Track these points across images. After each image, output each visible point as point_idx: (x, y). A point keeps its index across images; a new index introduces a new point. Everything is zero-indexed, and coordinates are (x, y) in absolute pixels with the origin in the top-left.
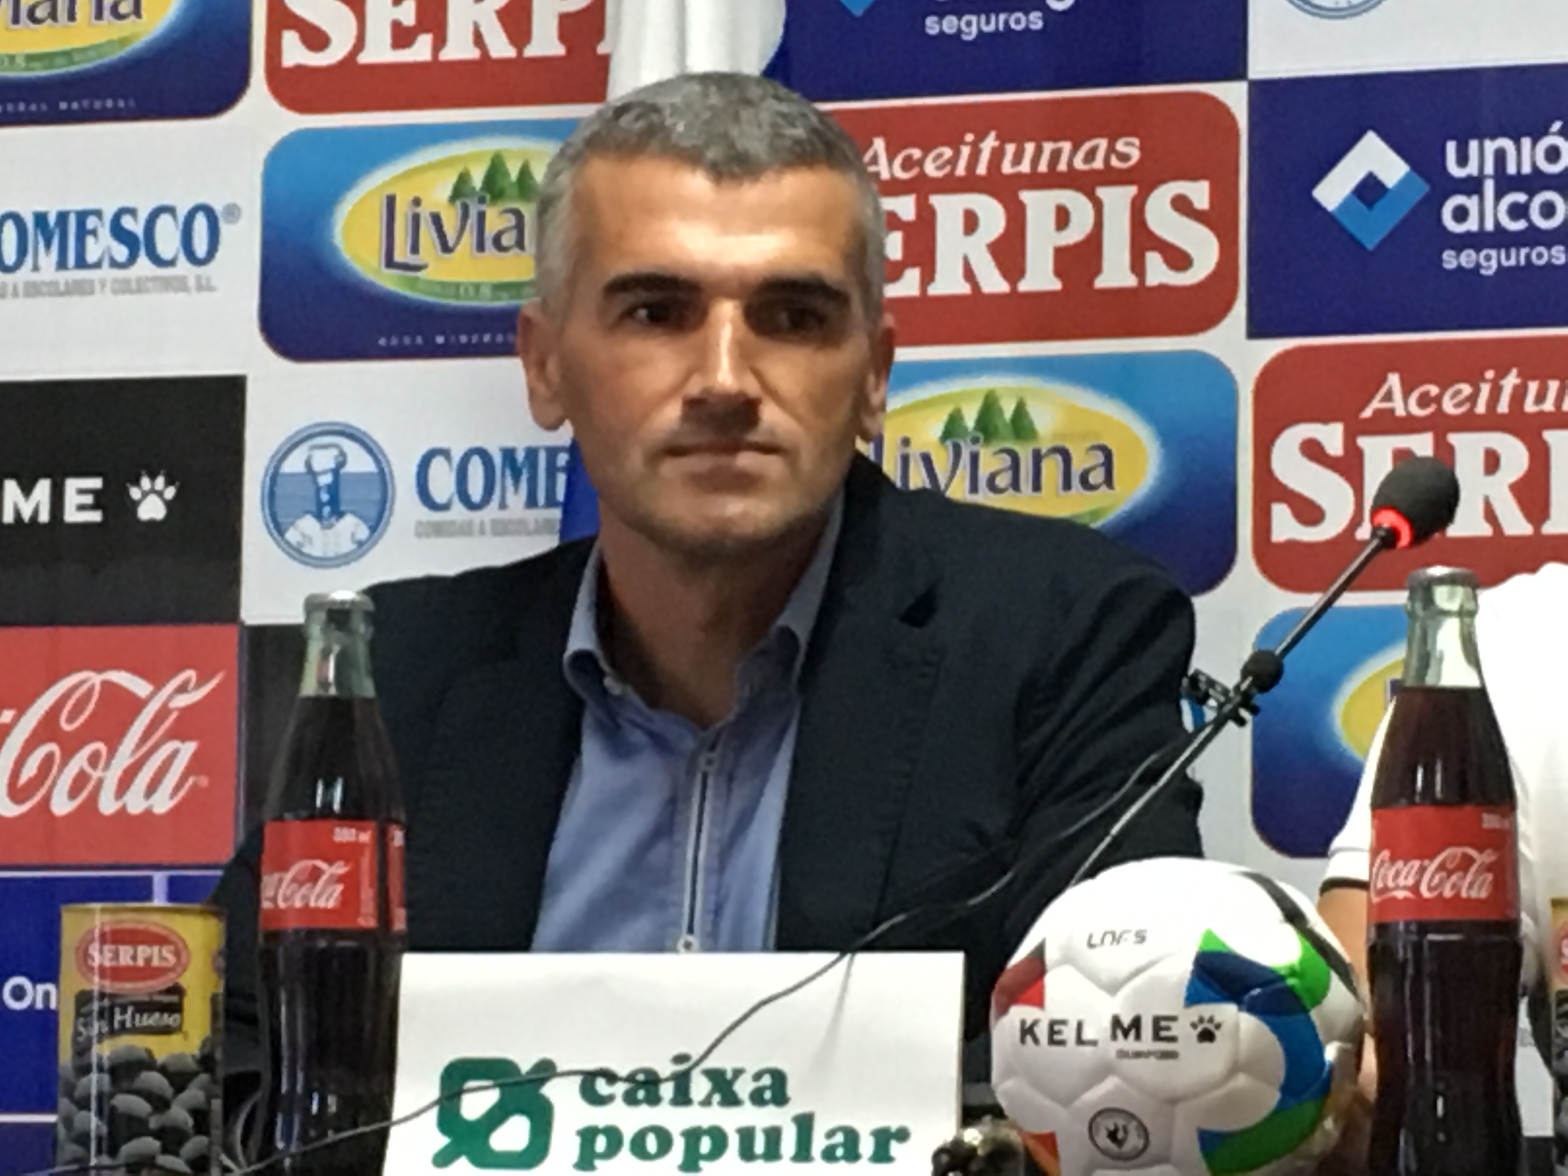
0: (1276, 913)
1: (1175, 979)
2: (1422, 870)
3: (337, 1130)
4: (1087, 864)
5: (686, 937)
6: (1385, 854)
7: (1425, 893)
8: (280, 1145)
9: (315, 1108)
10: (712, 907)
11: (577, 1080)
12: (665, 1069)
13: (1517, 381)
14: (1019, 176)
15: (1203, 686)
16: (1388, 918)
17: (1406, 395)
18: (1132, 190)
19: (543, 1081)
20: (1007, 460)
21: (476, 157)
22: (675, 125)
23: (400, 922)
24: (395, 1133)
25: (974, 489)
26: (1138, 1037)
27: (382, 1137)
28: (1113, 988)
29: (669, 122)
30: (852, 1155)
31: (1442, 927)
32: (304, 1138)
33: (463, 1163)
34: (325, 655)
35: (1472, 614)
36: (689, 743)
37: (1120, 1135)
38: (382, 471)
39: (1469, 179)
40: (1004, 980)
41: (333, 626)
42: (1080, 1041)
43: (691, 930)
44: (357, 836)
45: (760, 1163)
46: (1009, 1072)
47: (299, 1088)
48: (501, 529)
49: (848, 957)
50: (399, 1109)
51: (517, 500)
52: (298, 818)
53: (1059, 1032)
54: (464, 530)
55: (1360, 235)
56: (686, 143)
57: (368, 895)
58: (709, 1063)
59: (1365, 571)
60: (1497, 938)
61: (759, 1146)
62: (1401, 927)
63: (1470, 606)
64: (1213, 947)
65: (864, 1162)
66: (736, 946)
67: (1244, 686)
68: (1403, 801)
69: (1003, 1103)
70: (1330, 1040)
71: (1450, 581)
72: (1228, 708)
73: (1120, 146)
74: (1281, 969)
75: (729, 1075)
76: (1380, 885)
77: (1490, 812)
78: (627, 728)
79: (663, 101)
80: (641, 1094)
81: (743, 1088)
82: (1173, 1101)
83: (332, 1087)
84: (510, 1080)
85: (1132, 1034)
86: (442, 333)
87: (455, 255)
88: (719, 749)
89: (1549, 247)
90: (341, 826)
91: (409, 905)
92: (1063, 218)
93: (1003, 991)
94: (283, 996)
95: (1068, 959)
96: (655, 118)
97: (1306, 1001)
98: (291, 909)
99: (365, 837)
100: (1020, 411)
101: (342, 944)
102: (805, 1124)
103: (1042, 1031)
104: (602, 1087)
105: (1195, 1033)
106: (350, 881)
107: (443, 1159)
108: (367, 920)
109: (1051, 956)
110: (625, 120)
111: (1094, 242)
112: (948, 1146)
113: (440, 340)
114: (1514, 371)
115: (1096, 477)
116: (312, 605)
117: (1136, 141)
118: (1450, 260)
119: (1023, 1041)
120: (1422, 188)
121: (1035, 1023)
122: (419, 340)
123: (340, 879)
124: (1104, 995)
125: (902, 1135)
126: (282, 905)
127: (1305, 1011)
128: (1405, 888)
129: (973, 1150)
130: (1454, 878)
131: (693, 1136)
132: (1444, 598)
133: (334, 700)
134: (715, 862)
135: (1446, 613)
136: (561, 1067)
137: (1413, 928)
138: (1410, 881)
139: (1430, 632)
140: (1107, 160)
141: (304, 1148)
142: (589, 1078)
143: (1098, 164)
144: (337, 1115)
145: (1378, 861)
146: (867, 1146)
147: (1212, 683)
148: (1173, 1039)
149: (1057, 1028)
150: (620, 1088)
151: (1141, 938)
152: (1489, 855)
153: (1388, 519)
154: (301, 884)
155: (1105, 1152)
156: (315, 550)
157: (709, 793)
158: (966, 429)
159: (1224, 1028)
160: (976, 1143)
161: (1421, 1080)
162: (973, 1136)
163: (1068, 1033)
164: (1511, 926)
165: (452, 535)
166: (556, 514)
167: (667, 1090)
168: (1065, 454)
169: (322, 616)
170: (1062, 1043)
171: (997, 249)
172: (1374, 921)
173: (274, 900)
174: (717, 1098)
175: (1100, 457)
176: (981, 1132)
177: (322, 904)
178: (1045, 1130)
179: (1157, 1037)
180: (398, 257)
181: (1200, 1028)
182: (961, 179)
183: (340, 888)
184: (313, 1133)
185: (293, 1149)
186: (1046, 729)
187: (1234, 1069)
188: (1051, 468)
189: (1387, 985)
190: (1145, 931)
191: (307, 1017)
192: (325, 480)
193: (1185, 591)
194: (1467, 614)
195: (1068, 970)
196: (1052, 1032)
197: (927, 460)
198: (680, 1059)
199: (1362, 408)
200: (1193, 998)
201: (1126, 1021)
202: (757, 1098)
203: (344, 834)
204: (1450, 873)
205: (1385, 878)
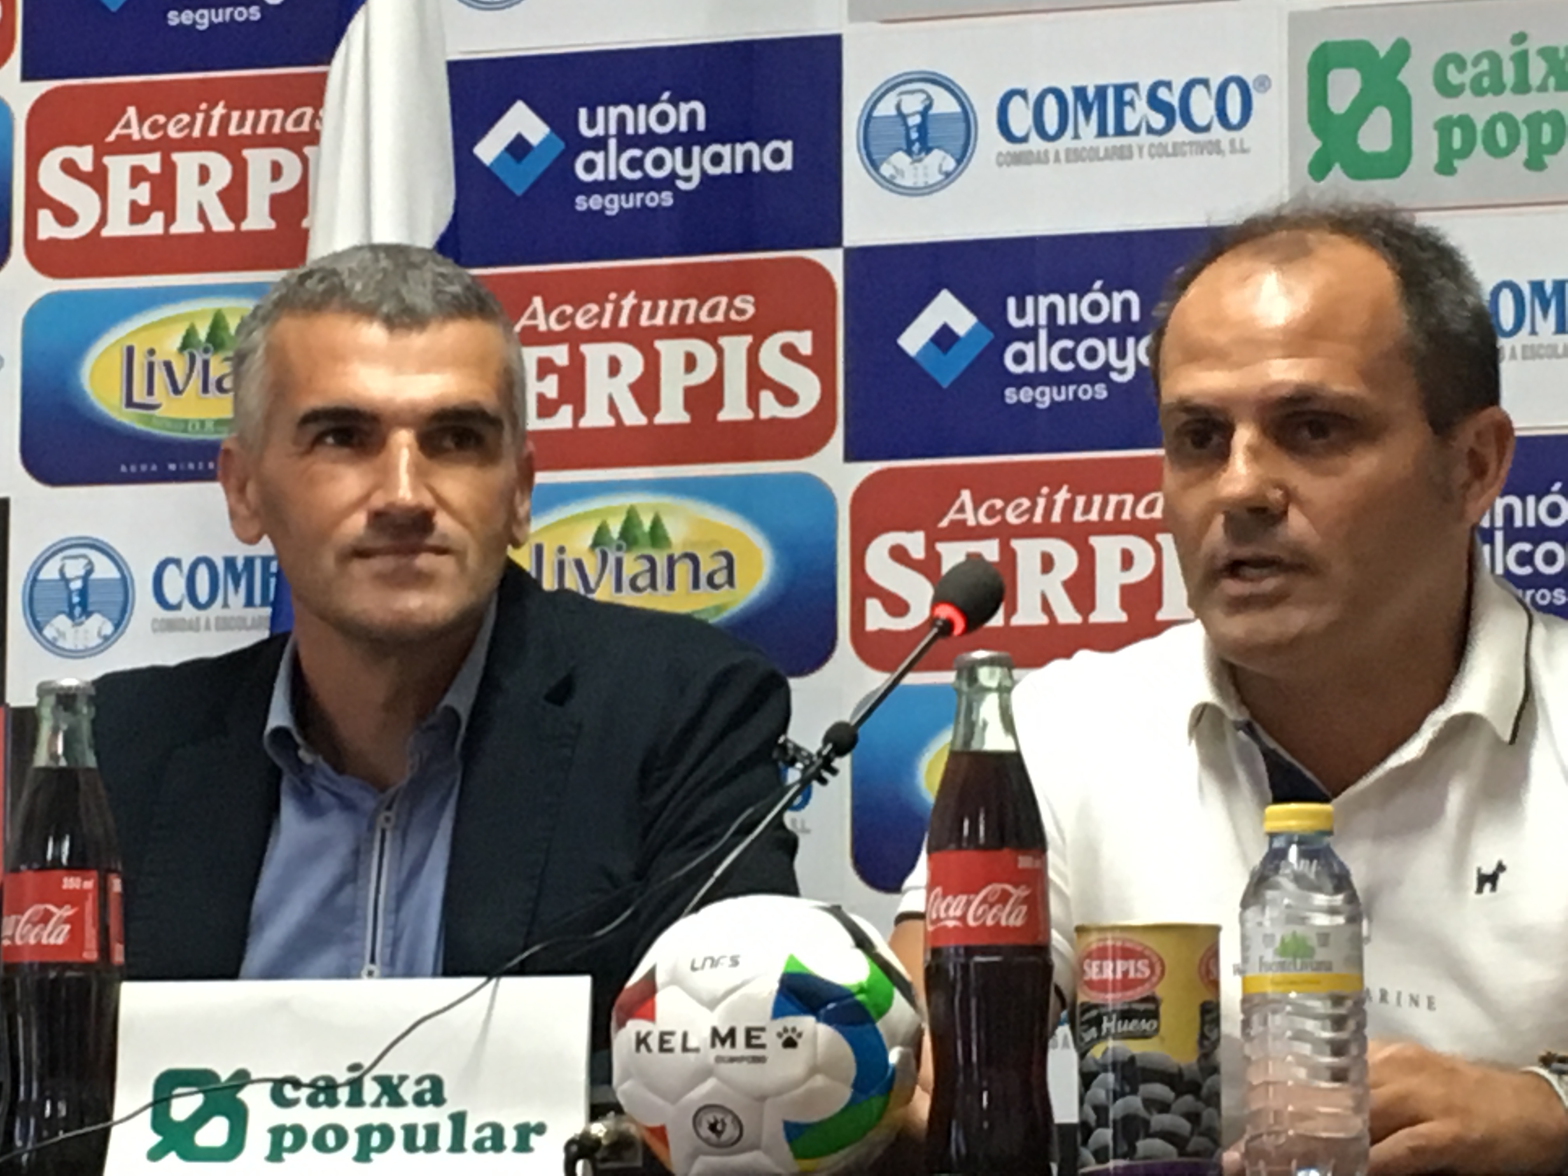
0: (847, 939)
1: (765, 994)
2: (969, 903)
3: (65, 1131)
4: (696, 900)
5: (368, 966)
6: (938, 890)
7: (971, 922)
8: (19, 1143)
9: (48, 1112)
10: (389, 940)
11: (269, 1086)
12: (342, 1076)
13: (1068, 496)
14: (654, 328)
15: (791, 752)
16: (940, 944)
17: (976, 509)
18: (748, 339)
19: (240, 1087)
20: (646, 565)
21: (202, 314)
22: (353, 286)
23: (118, 956)
24: (115, 1132)
25: (619, 588)
26: (733, 1045)
27: (104, 1137)
28: (712, 1004)
29: (347, 283)
30: (498, 1146)
31: (985, 951)
32: (39, 1137)
33: (172, 1156)
34: (55, 731)
35: (1009, 690)
36: (369, 803)
37: (719, 1127)
38: (124, 579)
39: (1027, 328)
40: (622, 998)
41: (61, 708)
42: (685, 1049)
43: (373, 960)
44: (82, 883)
45: (421, 1154)
46: (626, 1077)
47: (35, 1095)
48: (224, 625)
49: (493, 981)
50: (118, 1113)
51: (237, 599)
52: (30, 868)
53: (668, 1042)
54: (192, 626)
55: (937, 377)
56: (362, 300)
57: (91, 933)
58: (378, 1071)
59: (925, 656)
60: (1032, 959)
61: (421, 1140)
62: (952, 951)
63: (1007, 683)
64: (795, 969)
65: (508, 1153)
66: (410, 972)
67: (825, 752)
68: (953, 846)
69: (622, 1101)
70: (893, 1045)
71: (990, 662)
72: (812, 770)
73: (738, 302)
74: (854, 986)
75: (395, 1081)
76: (934, 916)
77: (1024, 854)
78: (318, 791)
79: (342, 267)
80: (321, 1098)
81: (407, 1091)
82: (762, 1098)
83: (63, 1093)
84: (212, 1086)
85: (728, 1043)
86: (173, 461)
87: (185, 395)
88: (395, 807)
89: (1093, 384)
90: (69, 876)
91: (127, 942)
92: (691, 363)
93: (621, 1008)
94: (20, 1020)
95: (675, 980)
96: (336, 280)
97: (873, 1013)
98: (27, 945)
99: (89, 885)
100: (657, 524)
101: (69, 974)
102: (458, 1120)
103: (653, 1041)
104: (289, 1091)
105: (780, 1041)
106: (76, 922)
107: (155, 1154)
108: (91, 954)
109: (660, 978)
110: (309, 284)
111: (717, 380)
112: (578, 1138)
113: (172, 467)
114: (1065, 488)
115: (720, 578)
116: (43, 690)
117: (751, 298)
118: (1011, 395)
119: (638, 1049)
120: (988, 336)
121: (648, 1034)
122: (154, 468)
123: (67, 920)
124: (705, 1010)
125: (540, 1129)
126: (18, 942)
127: (873, 1022)
128: (955, 918)
129: (598, 1141)
130: (995, 910)
131: (365, 1132)
132: (987, 677)
133: (62, 770)
134: (392, 905)
135: (988, 690)
136: (254, 1076)
137: (962, 951)
138: (959, 913)
139: (975, 704)
140: (727, 314)
141: (38, 1145)
142: (278, 1085)
143: (719, 317)
144: (65, 1118)
145: (932, 896)
146: (510, 1139)
147: (798, 749)
148: (763, 1046)
149: (667, 1037)
150: (305, 1093)
151: (735, 962)
152: (1023, 891)
153: (945, 612)
154: (35, 924)
155: (707, 1141)
156: (67, 644)
157: (387, 845)
158: (611, 539)
159: (804, 1036)
160: (601, 1135)
161: (968, 1076)
162: (599, 1129)
163: (676, 1042)
164: (1043, 949)
165: (182, 629)
166: (268, 611)
167: (343, 1094)
168: (694, 559)
169: (51, 700)
170: (670, 1050)
171: (636, 389)
172: (929, 947)
173: (12, 938)
174: (385, 1100)
175: (723, 561)
176: (606, 1127)
177: (52, 941)
178: (655, 1123)
179: (749, 1045)
180: (136, 399)
181: (785, 1036)
182: (605, 331)
183: (67, 927)
184: (45, 1133)
185: (30, 1146)
186: (667, 788)
187: (814, 1070)
188: (683, 571)
189: (940, 1000)
190: (738, 956)
191: (40, 1037)
192: (77, 585)
193: (782, 672)
194: (1004, 691)
195: (674, 990)
196: (662, 1041)
197: (579, 564)
198: (354, 1068)
199: (940, 519)
200: (779, 1012)
201: (723, 1032)
202: (419, 1100)
203: (71, 883)
204: (991, 906)
205: (938, 911)
